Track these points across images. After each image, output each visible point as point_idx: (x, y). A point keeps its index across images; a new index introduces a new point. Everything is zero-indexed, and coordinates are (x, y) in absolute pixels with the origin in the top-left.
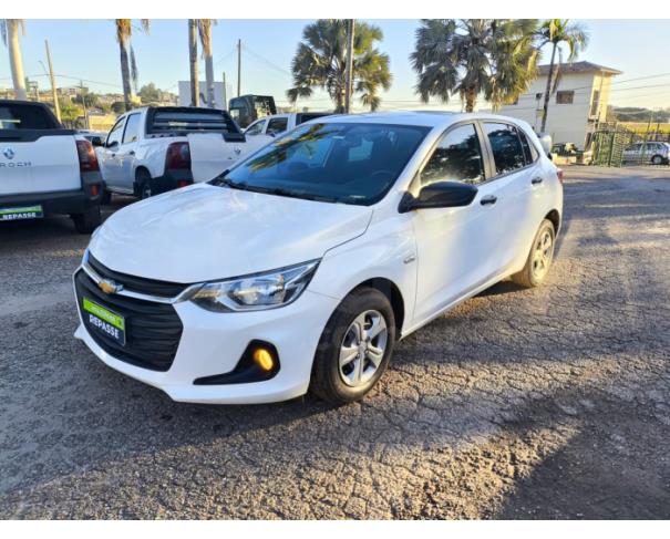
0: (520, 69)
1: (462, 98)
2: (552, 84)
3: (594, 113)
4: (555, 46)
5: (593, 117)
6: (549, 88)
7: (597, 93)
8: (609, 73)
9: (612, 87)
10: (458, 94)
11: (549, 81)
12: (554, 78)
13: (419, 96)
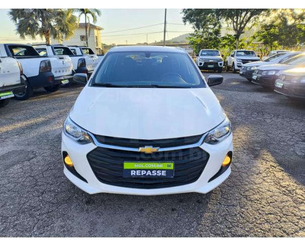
0: (70, 25)
1: (41, 37)
2: (88, 32)
3: (97, 45)
4: (86, 16)
5: (97, 47)
6: (86, 34)
7: (96, 37)
8: (99, 29)
9: (101, 35)
10: (39, 35)
11: (86, 31)
12: (88, 29)
13: (19, 35)
